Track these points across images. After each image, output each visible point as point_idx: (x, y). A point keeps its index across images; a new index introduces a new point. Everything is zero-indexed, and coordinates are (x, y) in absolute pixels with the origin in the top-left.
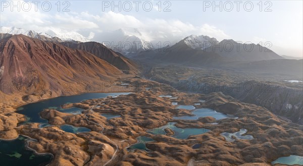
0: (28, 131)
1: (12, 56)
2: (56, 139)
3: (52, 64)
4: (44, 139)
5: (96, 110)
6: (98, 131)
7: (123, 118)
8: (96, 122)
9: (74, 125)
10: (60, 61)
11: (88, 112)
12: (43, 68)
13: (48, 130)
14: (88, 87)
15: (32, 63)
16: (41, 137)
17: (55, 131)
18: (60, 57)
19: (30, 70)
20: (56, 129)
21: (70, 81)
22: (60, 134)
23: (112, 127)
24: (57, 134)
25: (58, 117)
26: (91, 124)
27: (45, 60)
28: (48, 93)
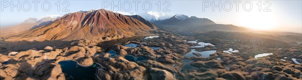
0: (101, 59)
1: (98, 18)
2: (121, 67)
3: (118, 23)
4: (112, 68)
5: (145, 45)
6: (152, 59)
7: (164, 49)
8: (149, 53)
9: (134, 55)
10: (122, 21)
11: (140, 46)
12: (114, 24)
13: (116, 60)
14: (136, 34)
15: (108, 22)
16: (110, 66)
17: (121, 61)
19: (107, 25)
20: (122, 58)
22: (125, 64)
23: (160, 56)
24: (123, 64)
25: (122, 50)
26: (145, 54)
27: (115, 20)
28: (116, 36)
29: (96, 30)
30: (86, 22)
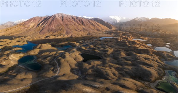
1: (52, 20)
3: (72, 23)
10: (78, 23)
15: (61, 23)
18: (78, 21)
21: (79, 31)
27: (69, 22)
28: (62, 36)
29: (46, 30)
30: (41, 24)
